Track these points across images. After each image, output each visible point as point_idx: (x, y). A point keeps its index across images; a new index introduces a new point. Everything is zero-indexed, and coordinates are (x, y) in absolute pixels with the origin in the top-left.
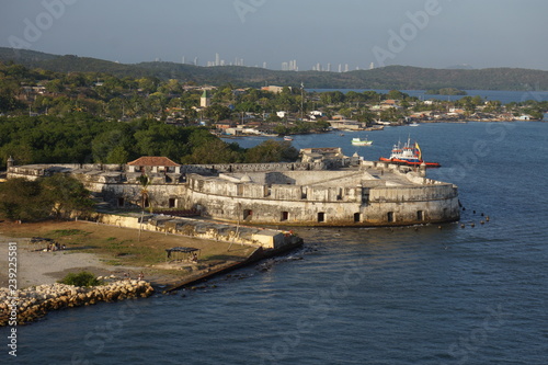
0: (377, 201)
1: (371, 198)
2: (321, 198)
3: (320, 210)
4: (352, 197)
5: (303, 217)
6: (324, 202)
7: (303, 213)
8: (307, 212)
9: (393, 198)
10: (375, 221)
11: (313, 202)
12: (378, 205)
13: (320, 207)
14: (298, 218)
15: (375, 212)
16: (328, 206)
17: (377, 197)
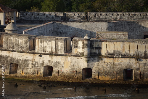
0: (111, 56)
1: (104, 52)
2: (48, 50)
3: (47, 63)
4: (80, 50)
5: (30, 70)
6: (51, 54)
7: (30, 66)
8: (34, 65)
9: (132, 53)
10: (107, 78)
11: (40, 55)
12: (111, 60)
13: (47, 60)
14: (25, 71)
15: (108, 68)
16: (55, 59)
17: (111, 51)
